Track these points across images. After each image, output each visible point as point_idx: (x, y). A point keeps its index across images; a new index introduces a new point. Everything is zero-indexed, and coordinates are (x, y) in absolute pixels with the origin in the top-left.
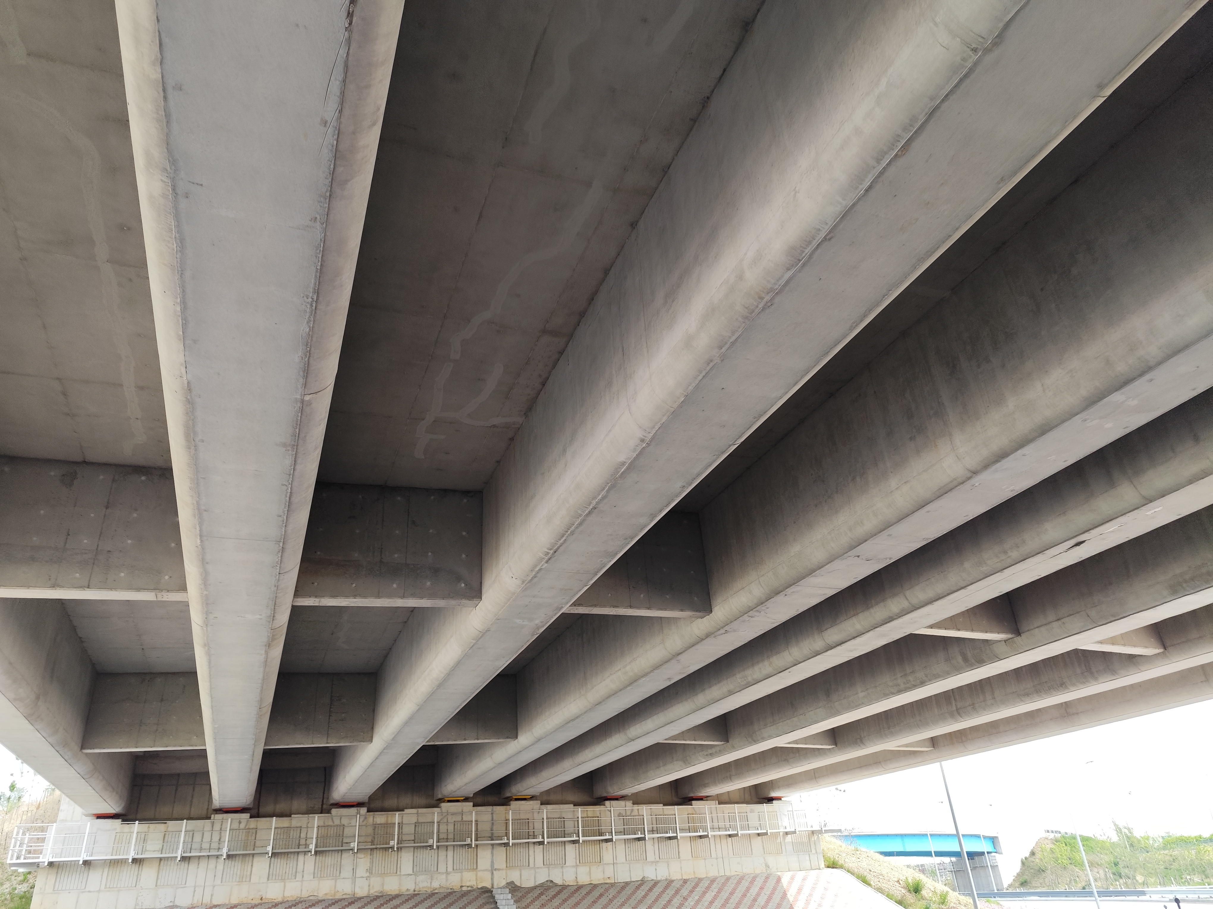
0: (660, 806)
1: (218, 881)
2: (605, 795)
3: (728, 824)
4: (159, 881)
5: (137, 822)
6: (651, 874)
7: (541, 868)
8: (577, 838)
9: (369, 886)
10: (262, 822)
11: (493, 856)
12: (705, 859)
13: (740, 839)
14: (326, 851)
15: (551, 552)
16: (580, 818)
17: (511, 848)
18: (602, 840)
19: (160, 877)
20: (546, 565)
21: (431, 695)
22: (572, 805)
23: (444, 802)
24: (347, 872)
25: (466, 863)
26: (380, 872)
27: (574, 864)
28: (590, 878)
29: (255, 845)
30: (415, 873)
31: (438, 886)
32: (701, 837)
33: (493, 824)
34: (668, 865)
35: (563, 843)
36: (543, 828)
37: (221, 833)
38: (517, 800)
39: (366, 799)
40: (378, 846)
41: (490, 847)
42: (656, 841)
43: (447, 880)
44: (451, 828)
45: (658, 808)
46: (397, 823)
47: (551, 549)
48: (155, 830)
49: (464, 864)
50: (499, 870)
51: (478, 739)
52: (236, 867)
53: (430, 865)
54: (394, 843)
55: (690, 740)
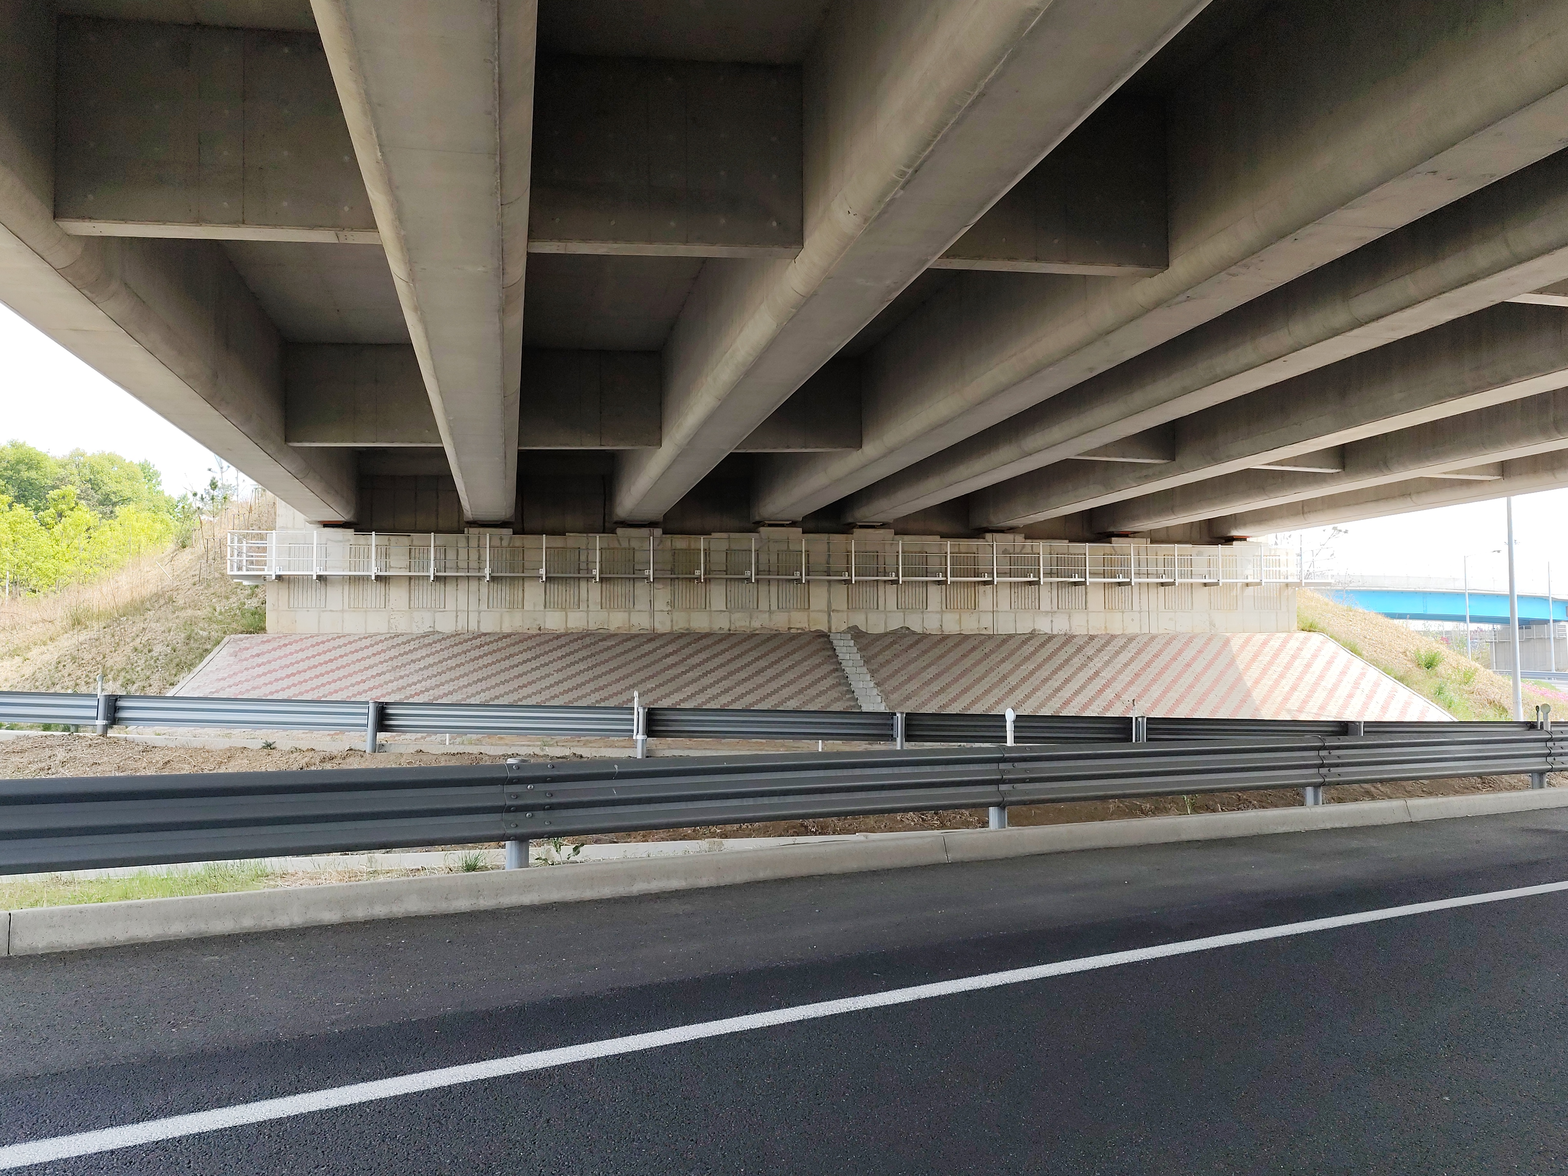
0: (1065, 543)
1: (484, 607)
2: (985, 525)
3: (1161, 569)
4: (412, 603)
5: (373, 533)
6: (1044, 626)
7: (895, 612)
8: (944, 579)
9: (672, 621)
10: (529, 540)
11: (830, 595)
12: (1123, 612)
13: (1177, 589)
14: (614, 578)
15: (910, 171)
16: (949, 553)
17: (854, 587)
18: (979, 582)
19: (412, 598)
20: (902, 192)
21: (736, 387)
22: (938, 537)
23: (763, 526)
24: (642, 604)
25: (795, 601)
26: (684, 606)
27: (939, 609)
28: (960, 627)
29: (523, 567)
30: (729, 610)
31: (760, 626)
32: (1120, 584)
33: (829, 555)
34: (1070, 616)
35: (924, 583)
36: (898, 564)
37: (479, 550)
38: (861, 527)
39: (660, 518)
40: (680, 576)
41: (827, 583)
42: (1055, 586)
43: (770, 620)
44: (774, 558)
45: (1062, 545)
46: (702, 549)
47: (909, 167)
48: (399, 544)
49: (791, 602)
50: (838, 611)
51: (806, 447)
52: (504, 592)
53: (748, 601)
54: (700, 572)
55: (1116, 457)
